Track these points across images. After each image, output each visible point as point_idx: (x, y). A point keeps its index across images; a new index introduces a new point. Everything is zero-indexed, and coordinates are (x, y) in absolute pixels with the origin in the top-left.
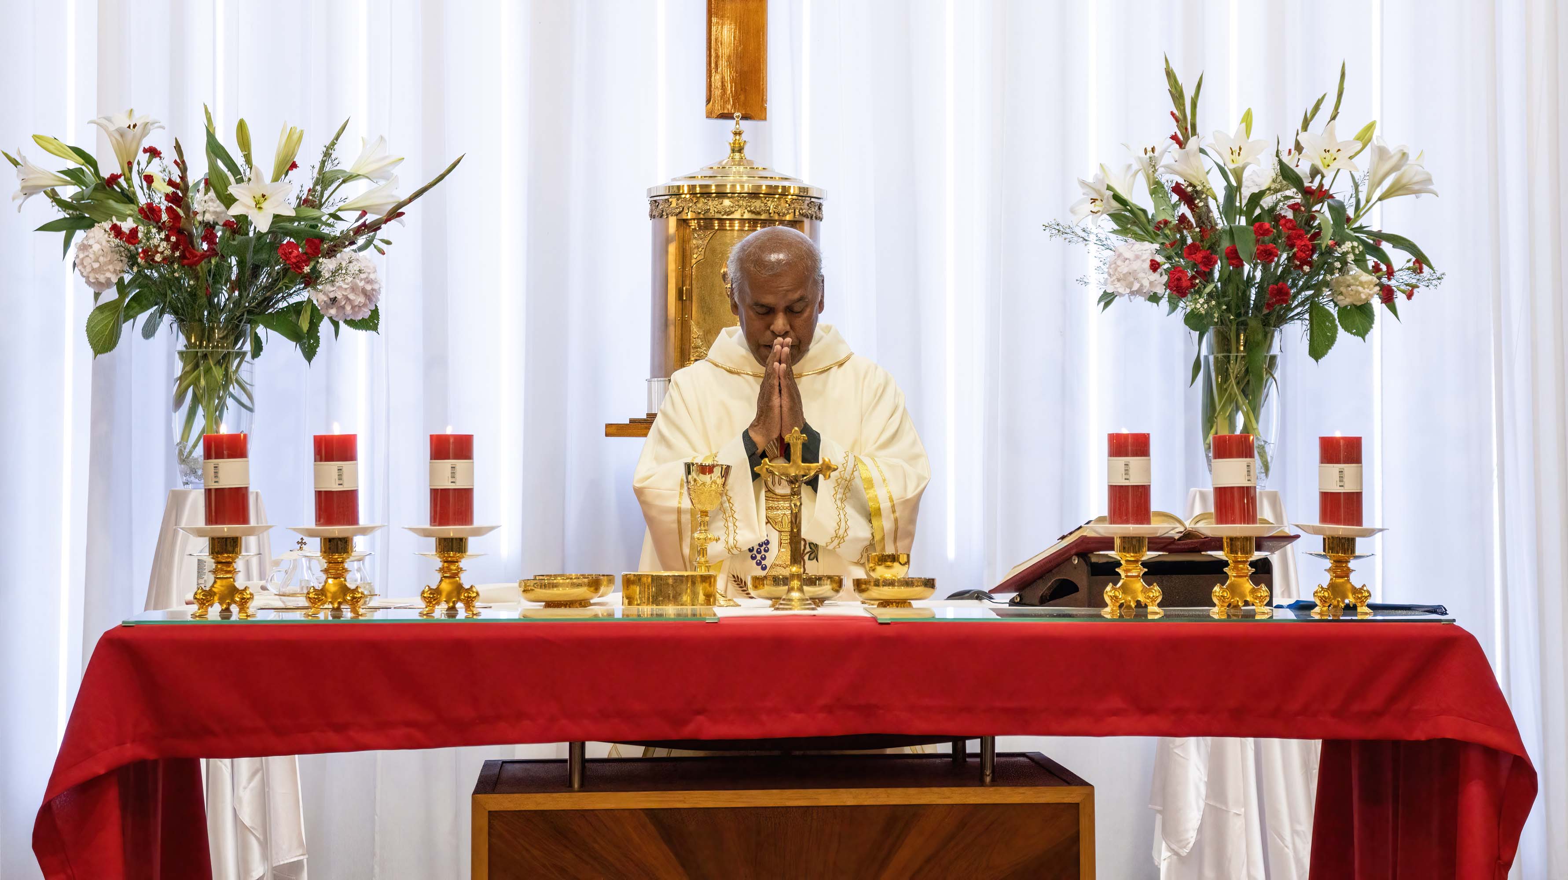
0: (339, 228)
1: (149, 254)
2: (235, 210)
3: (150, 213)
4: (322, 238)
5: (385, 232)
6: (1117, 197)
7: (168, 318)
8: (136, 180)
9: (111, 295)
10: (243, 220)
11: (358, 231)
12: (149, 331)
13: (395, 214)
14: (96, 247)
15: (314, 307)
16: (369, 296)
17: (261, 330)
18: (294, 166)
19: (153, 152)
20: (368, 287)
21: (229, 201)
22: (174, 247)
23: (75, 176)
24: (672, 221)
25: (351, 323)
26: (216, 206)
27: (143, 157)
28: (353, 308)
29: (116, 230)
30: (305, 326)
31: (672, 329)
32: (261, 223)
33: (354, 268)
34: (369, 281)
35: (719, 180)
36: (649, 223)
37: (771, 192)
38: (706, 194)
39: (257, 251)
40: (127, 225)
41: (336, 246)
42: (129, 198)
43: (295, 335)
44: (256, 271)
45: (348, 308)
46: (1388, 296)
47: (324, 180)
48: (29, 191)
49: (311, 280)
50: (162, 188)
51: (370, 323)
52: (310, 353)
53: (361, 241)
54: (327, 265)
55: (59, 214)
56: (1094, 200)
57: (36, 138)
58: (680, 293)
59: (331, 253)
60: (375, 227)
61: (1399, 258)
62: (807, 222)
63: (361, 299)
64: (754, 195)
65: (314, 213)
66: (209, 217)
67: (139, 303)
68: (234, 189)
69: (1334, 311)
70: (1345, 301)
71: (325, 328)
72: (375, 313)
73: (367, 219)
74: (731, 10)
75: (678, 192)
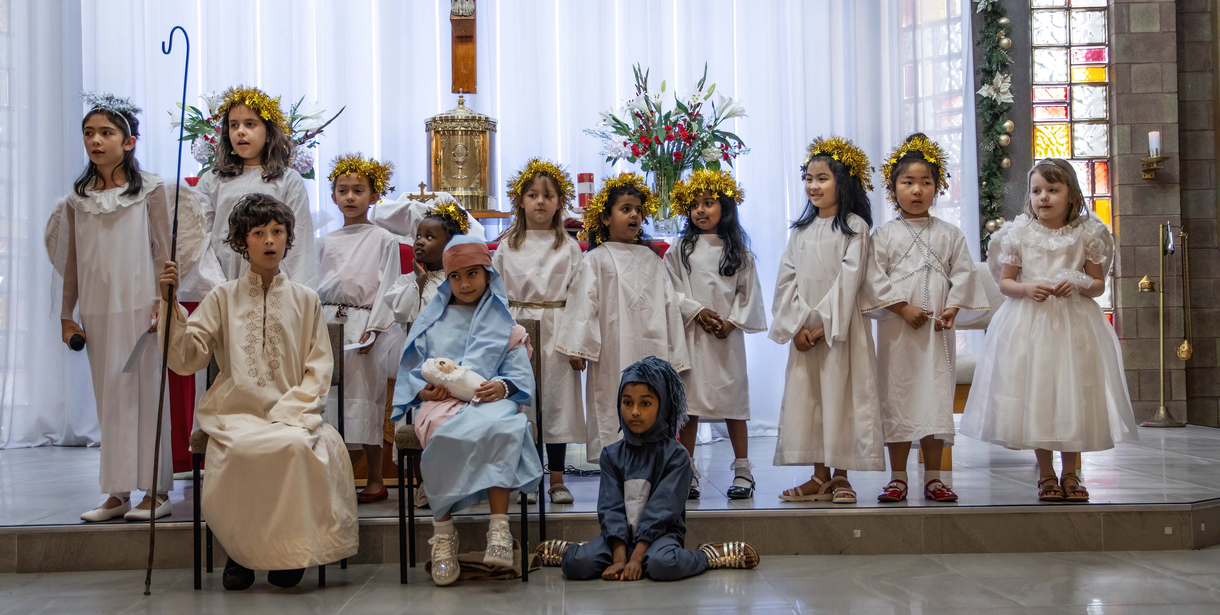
6: (614, 119)
11: (305, 138)
13: (320, 131)
14: (199, 145)
16: (309, 163)
20: (308, 160)
23: (194, 118)
24: (433, 131)
28: (302, 168)
29: (206, 138)
31: (433, 176)
33: (302, 155)
34: (308, 157)
35: (452, 115)
37: (473, 119)
38: (446, 119)
40: (210, 137)
45: (300, 168)
46: (726, 157)
51: (310, 174)
53: (304, 142)
55: (187, 134)
56: (605, 120)
58: (436, 161)
60: (312, 136)
61: (731, 141)
62: (488, 133)
63: (305, 165)
64: (466, 120)
69: (704, 165)
70: (708, 160)
72: (312, 171)
73: (309, 133)
74: (463, 48)
75: (434, 120)
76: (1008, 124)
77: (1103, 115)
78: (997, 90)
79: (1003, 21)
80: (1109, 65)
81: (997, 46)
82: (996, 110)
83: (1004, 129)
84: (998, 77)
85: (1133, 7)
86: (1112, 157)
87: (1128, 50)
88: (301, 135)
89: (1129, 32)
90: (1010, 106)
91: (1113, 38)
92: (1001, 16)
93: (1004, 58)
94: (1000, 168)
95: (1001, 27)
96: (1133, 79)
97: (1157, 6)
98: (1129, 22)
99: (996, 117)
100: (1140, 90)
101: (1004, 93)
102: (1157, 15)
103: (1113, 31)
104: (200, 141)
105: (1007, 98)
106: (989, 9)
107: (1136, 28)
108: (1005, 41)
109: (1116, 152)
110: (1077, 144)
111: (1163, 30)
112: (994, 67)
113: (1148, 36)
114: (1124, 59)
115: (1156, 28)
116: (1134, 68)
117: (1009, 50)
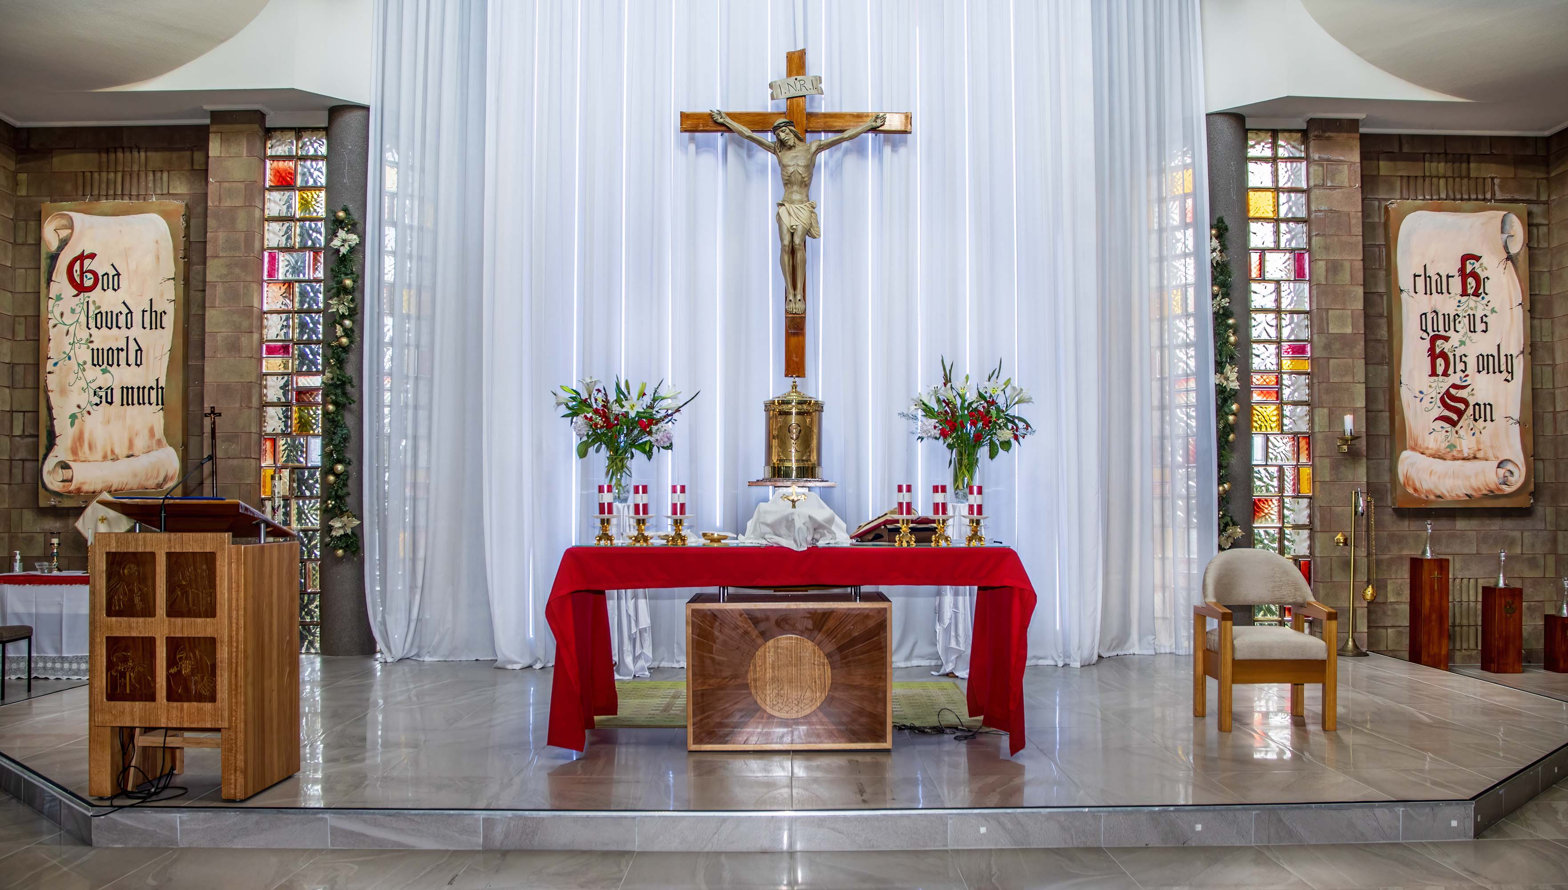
0: (658, 416)
1: (596, 424)
2: (624, 410)
3: (596, 411)
4: (653, 419)
5: (676, 416)
6: (923, 404)
7: (604, 446)
8: (593, 400)
9: (585, 439)
10: (627, 413)
11: (665, 417)
12: (598, 451)
13: (678, 410)
14: (580, 423)
15: (651, 442)
16: (669, 439)
17: (633, 450)
18: (644, 394)
19: (599, 391)
20: (669, 435)
21: (622, 406)
22: (604, 422)
23: (573, 399)
24: (772, 412)
25: (663, 447)
26: (619, 408)
27: (596, 392)
28: (664, 442)
29: (586, 417)
30: (647, 449)
32: (632, 414)
33: (663, 429)
34: (669, 433)
35: (788, 398)
36: (764, 413)
37: (805, 402)
38: (783, 403)
39: (632, 424)
40: (589, 416)
41: (658, 422)
42: (590, 406)
43: (644, 452)
44: (632, 431)
45: (662, 442)
46: (1016, 438)
47: (654, 400)
48: (559, 404)
49: (650, 433)
50: (601, 403)
51: (670, 447)
52: (649, 458)
53: (667, 420)
54: (654, 428)
55: (568, 412)
56: (916, 405)
57: (561, 387)
58: (772, 436)
59: (656, 424)
60: (671, 415)
61: (1020, 425)
62: (817, 413)
63: (666, 440)
64: (799, 403)
65: (650, 410)
66: (617, 412)
67: (594, 442)
68: (624, 403)
69: (998, 443)
70: (1001, 439)
71: (655, 449)
72: (672, 444)
73: (670, 412)
74: (794, 340)
75: (773, 402)
76: (1234, 407)
77: (1306, 398)
78: (1227, 379)
79: (1231, 321)
80: (1312, 359)
81: (1226, 341)
82: (1226, 394)
83: (1231, 411)
84: (1228, 367)
85: (1330, 312)
86: (1313, 433)
87: (1327, 347)
88: (663, 413)
89: (1328, 333)
90: (1236, 391)
91: (1315, 336)
92: (1229, 317)
93: (1231, 351)
94: (1227, 442)
95: (1230, 326)
96: (1331, 370)
97: (1349, 312)
98: (1328, 324)
99: (1225, 401)
100: (1336, 380)
101: (1232, 381)
102: (1350, 320)
103: (1315, 331)
104: (579, 420)
105: (1234, 385)
106: (1221, 312)
107: (1333, 329)
108: (1232, 339)
109: (1317, 429)
110: (1286, 421)
111: (1355, 332)
112: (1224, 360)
113: (1343, 336)
114: (1324, 354)
115: (1349, 330)
116: (1332, 361)
117: (1236, 345)
